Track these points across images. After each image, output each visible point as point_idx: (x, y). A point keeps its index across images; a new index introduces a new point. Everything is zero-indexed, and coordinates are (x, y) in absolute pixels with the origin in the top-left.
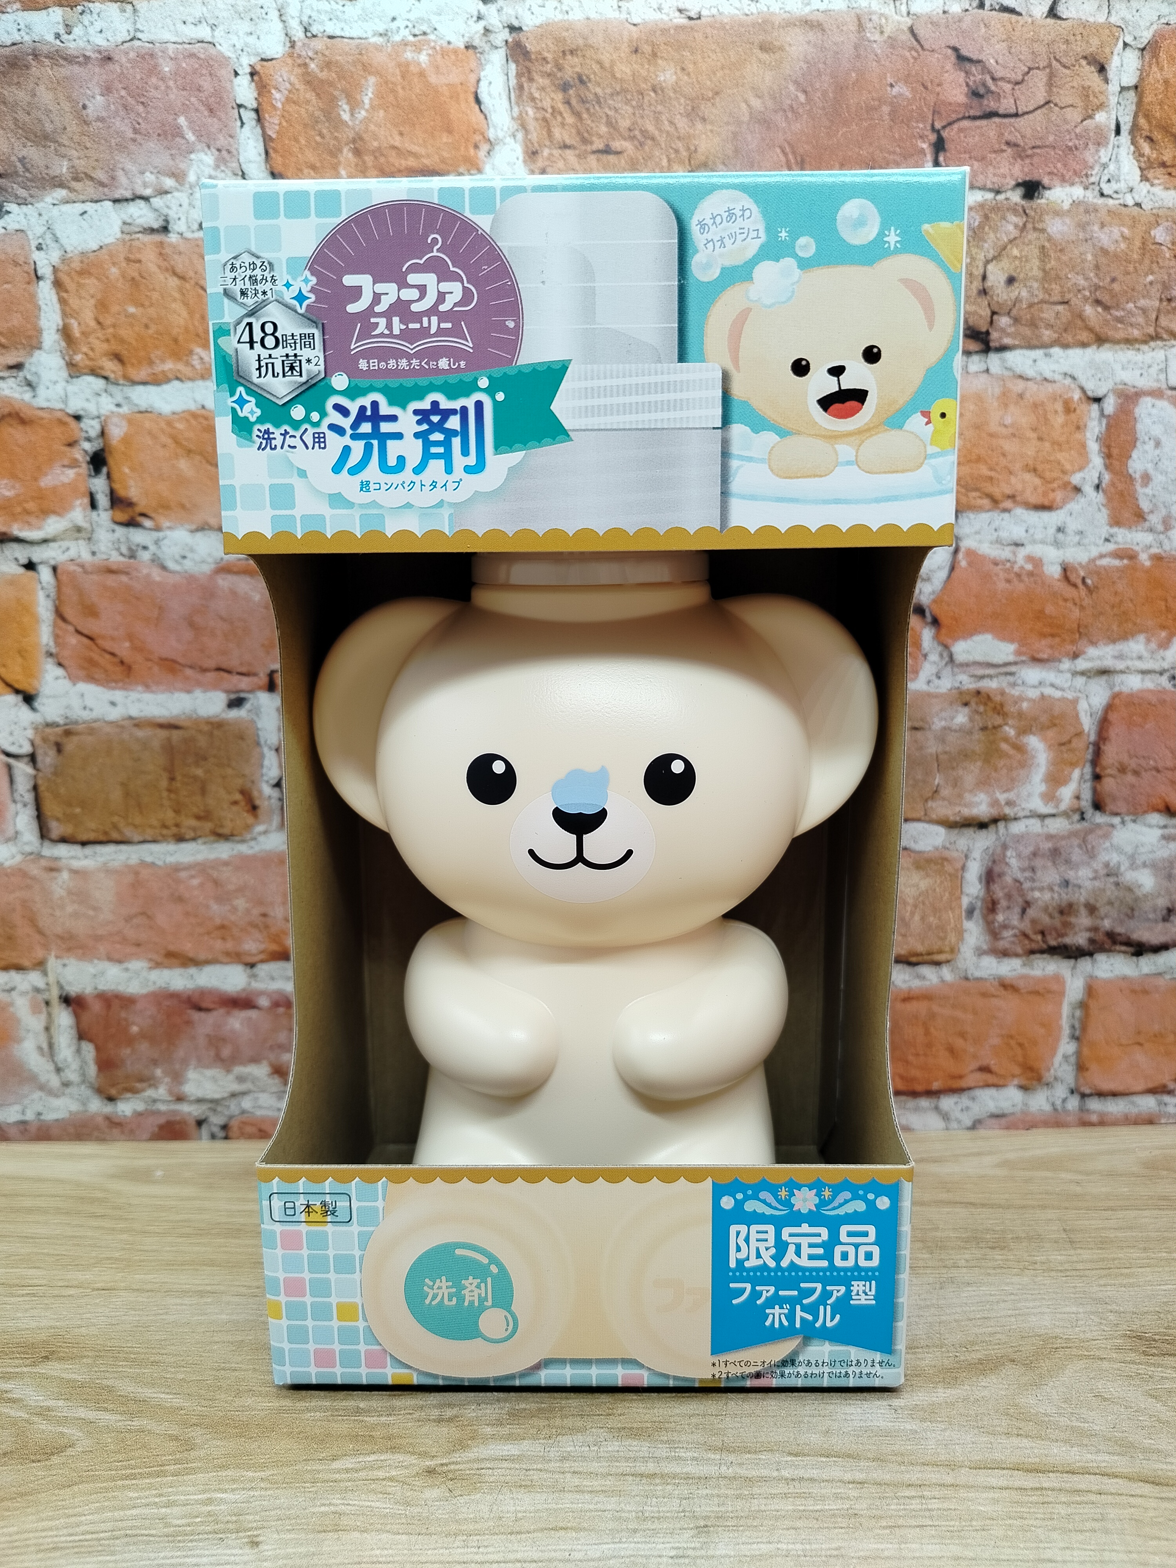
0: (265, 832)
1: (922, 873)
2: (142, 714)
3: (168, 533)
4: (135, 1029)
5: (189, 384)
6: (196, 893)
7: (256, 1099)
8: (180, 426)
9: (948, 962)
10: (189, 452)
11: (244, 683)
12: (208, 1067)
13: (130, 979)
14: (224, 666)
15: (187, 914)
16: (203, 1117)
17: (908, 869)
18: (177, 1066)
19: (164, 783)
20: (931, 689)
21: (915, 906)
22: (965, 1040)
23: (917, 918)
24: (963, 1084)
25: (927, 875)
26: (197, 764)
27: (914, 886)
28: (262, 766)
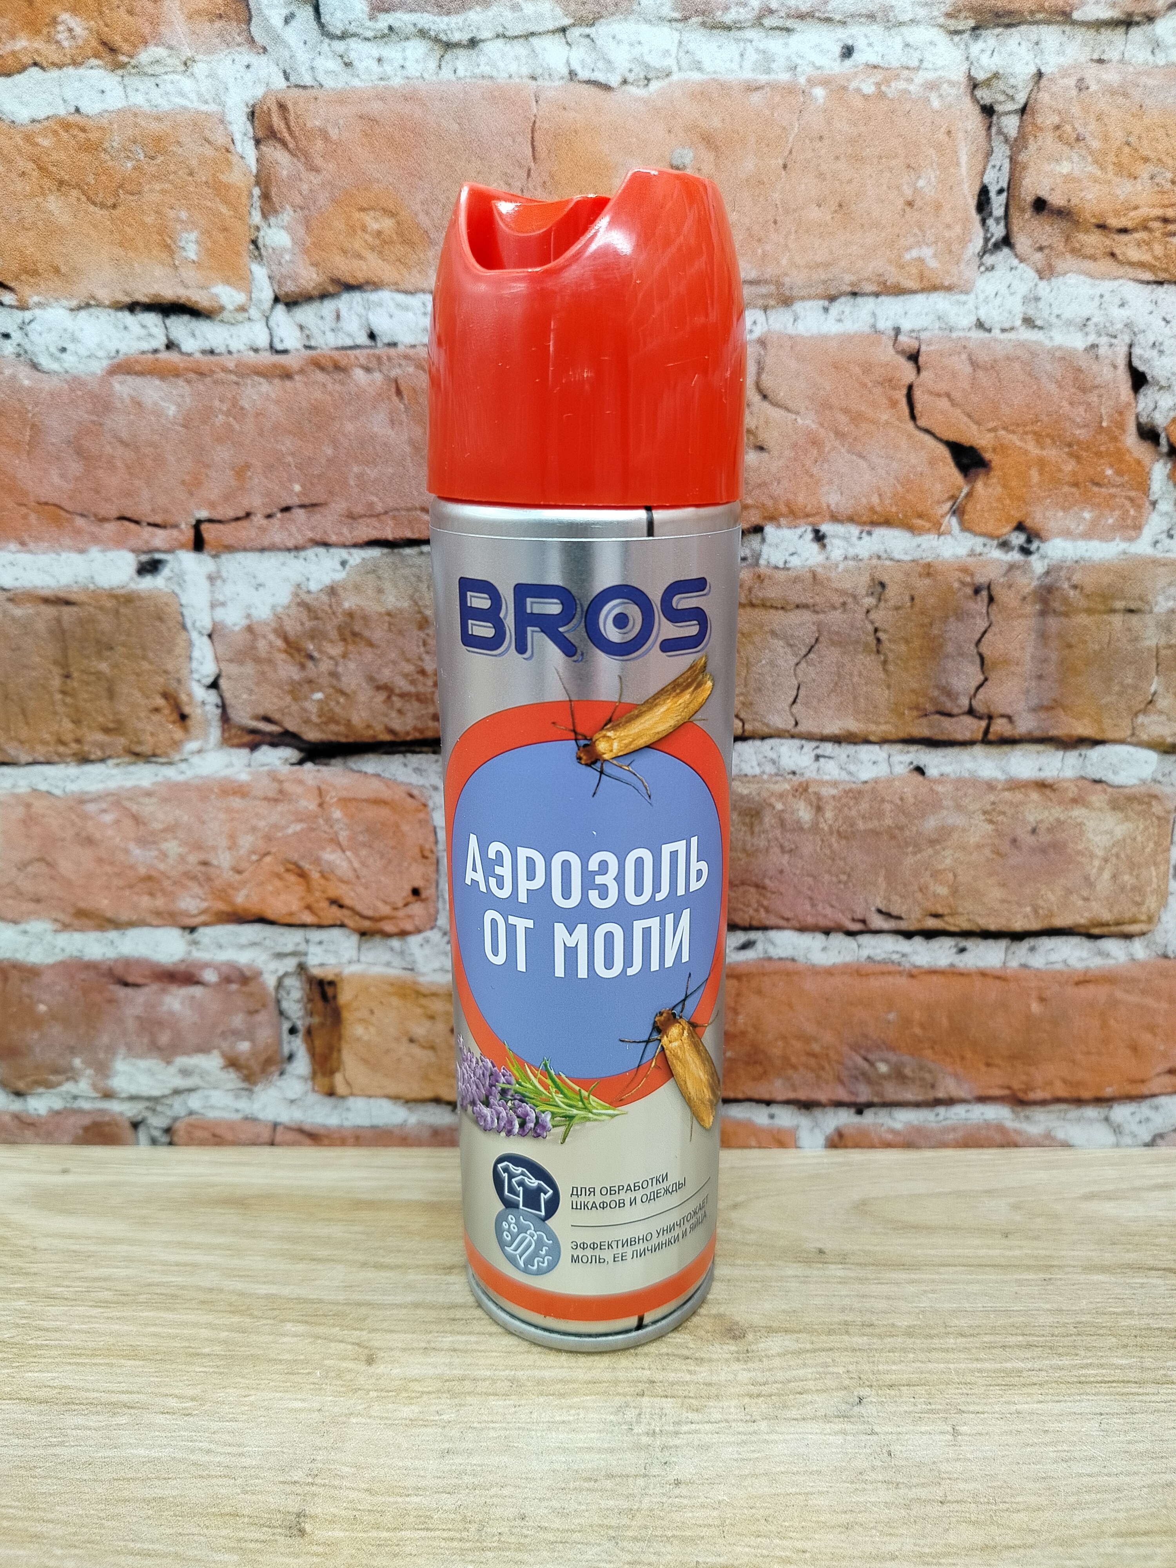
0: (199, 751)
1: (1120, 815)
2: (17, 584)
3: (37, 312)
4: (42, 1008)
5: (54, 73)
6: (110, 832)
7: (207, 1097)
8: (45, 142)
9: (1143, 934)
10: (61, 183)
11: (159, 538)
12: (141, 1056)
13: (30, 944)
14: (129, 515)
15: (100, 861)
16: (139, 1118)
17: (1101, 810)
18: (101, 1056)
19: (56, 682)
20: (1158, 554)
21: (1106, 860)
22: (1155, 1035)
23: (1106, 875)
24: (1145, 1090)
25: (1127, 818)
26: (99, 655)
27: (1106, 832)
28: (190, 658)
